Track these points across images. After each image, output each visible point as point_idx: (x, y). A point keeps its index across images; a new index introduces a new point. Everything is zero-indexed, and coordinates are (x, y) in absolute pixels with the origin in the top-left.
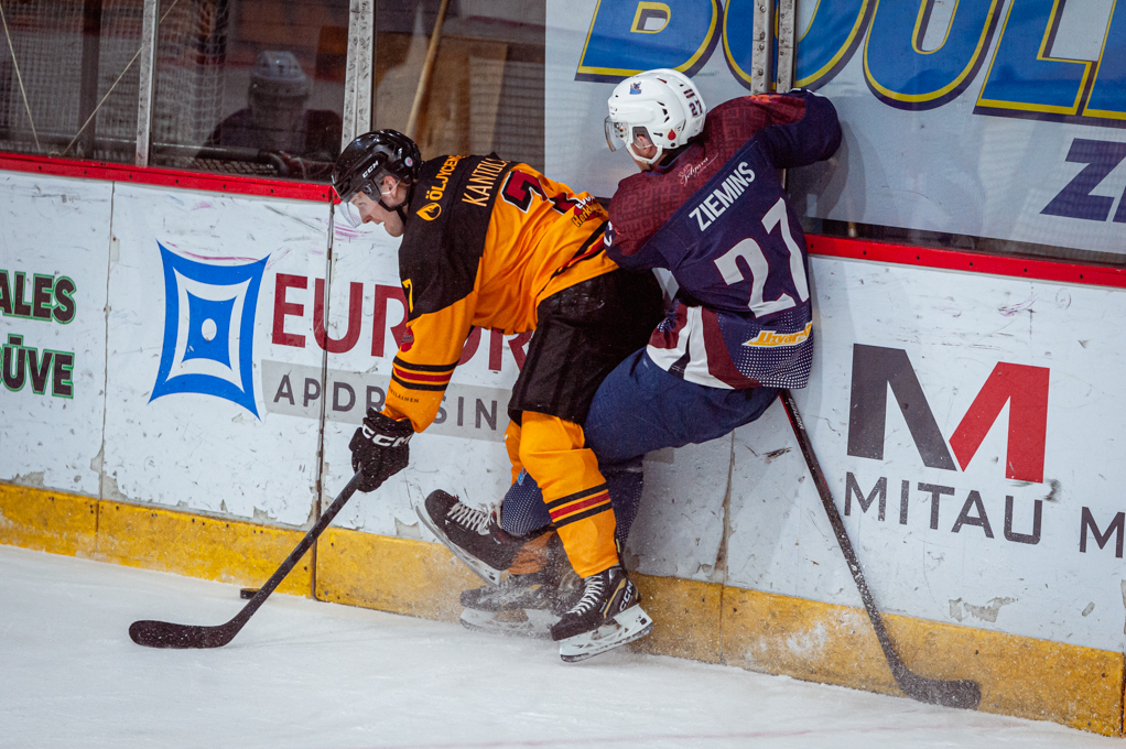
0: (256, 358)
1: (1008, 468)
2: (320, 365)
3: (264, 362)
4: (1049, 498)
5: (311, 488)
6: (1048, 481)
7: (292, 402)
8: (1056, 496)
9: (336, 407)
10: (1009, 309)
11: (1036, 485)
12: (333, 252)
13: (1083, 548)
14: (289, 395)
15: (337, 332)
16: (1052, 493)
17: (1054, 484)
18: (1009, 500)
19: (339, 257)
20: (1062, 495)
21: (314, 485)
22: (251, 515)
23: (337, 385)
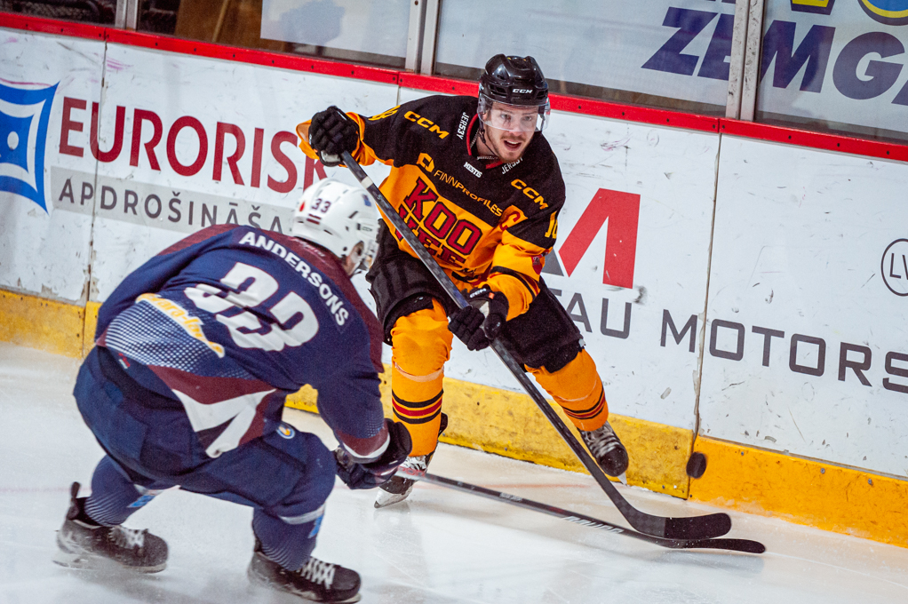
0: (47, 164)
1: (605, 275)
2: (94, 172)
3: (53, 168)
4: (637, 301)
5: (84, 271)
6: (637, 287)
7: (72, 201)
8: (642, 299)
9: (103, 206)
10: (609, 145)
11: (627, 290)
12: (105, 81)
13: (663, 344)
14: (70, 195)
15: (106, 146)
16: (640, 297)
17: (642, 290)
18: (605, 302)
19: (109, 85)
20: (648, 299)
21: (86, 268)
22: (39, 290)
23: (105, 189)
